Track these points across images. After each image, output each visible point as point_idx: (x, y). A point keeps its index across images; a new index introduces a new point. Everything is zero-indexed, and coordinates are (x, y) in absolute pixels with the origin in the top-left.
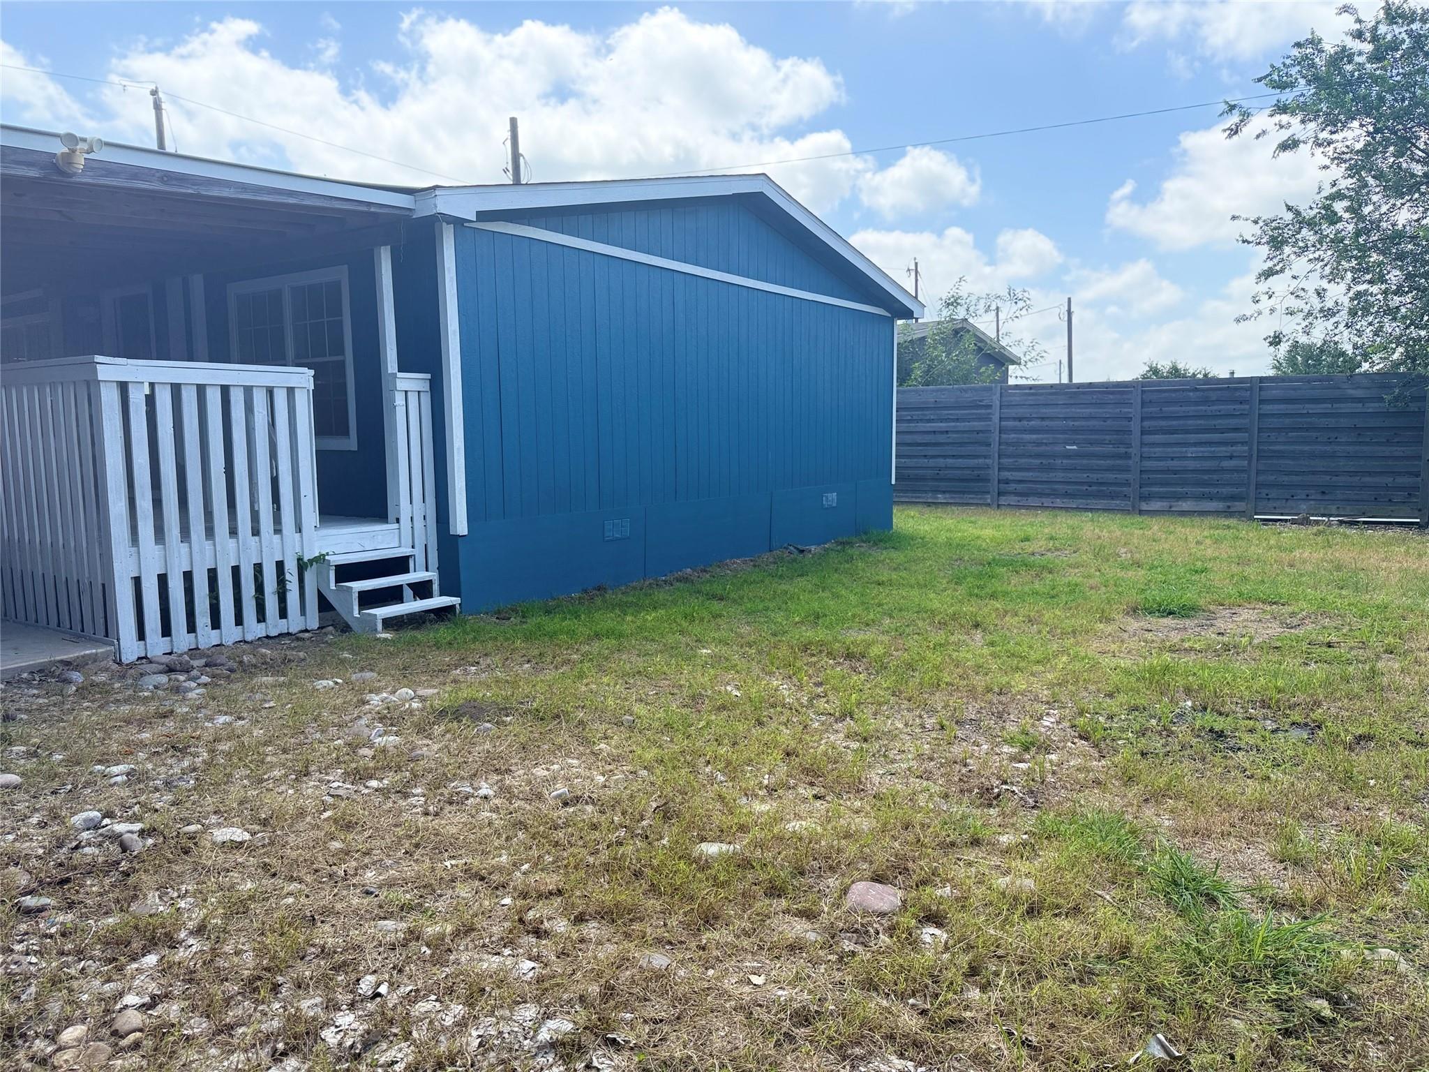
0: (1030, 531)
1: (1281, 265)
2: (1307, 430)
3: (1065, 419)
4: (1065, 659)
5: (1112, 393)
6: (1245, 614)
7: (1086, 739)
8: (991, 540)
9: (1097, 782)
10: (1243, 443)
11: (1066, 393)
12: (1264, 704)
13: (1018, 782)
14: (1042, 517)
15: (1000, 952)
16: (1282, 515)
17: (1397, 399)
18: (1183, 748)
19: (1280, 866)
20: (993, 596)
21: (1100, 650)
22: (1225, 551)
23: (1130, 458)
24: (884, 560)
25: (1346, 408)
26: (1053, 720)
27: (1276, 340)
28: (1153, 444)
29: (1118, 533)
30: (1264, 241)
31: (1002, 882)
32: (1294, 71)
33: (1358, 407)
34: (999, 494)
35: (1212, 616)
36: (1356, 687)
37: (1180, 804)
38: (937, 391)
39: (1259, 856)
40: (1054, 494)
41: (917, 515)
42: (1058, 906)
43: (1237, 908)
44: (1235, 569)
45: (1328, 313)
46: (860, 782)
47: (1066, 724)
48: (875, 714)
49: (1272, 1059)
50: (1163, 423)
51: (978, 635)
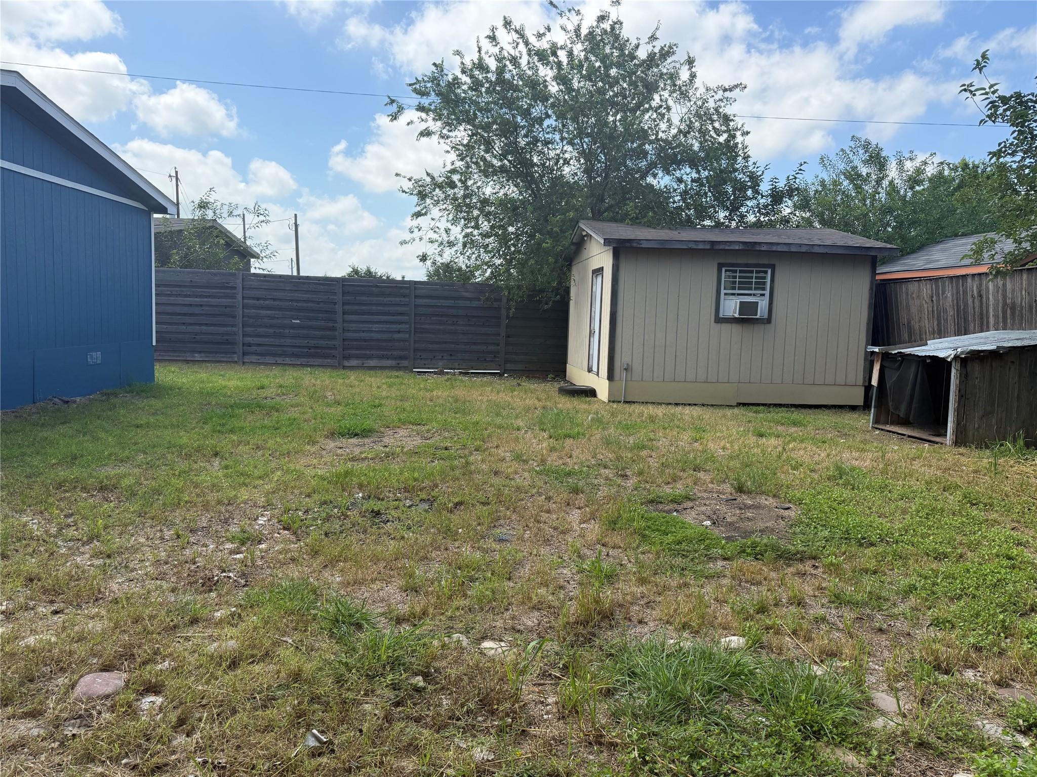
0: (266, 382)
1: (425, 210)
2: (442, 316)
3: (291, 300)
4: (279, 473)
5: (322, 284)
6: (402, 432)
7: (288, 529)
8: (235, 389)
9: (293, 560)
10: (406, 323)
11: (291, 282)
12: (406, 490)
13: (234, 569)
14: (276, 371)
15: (204, 702)
16: (429, 368)
17: (487, 299)
18: (354, 525)
19: (404, 595)
20: (232, 431)
21: (305, 464)
22: (394, 392)
23: (336, 330)
24: (144, 407)
25: (461, 303)
26: (265, 519)
27: (424, 258)
28: (351, 322)
29: (327, 382)
30: (415, 193)
31: (212, 647)
32: (429, 85)
33: (467, 303)
34: (244, 354)
35: (382, 435)
36: (457, 472)
37: (348, 565)
38: (193, 273)
39: (392, 591)
40: (284, 355)
41: (177, 370)
42: (252, 656)
43: (374, 628)
44: (399, 403)
45: (451, 244)
46: (100, 592)
47: (275, 521)
48: (121, 534)
49: (387, 725)
50: (356, 307)
51: (216, 462)
